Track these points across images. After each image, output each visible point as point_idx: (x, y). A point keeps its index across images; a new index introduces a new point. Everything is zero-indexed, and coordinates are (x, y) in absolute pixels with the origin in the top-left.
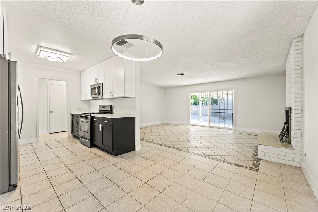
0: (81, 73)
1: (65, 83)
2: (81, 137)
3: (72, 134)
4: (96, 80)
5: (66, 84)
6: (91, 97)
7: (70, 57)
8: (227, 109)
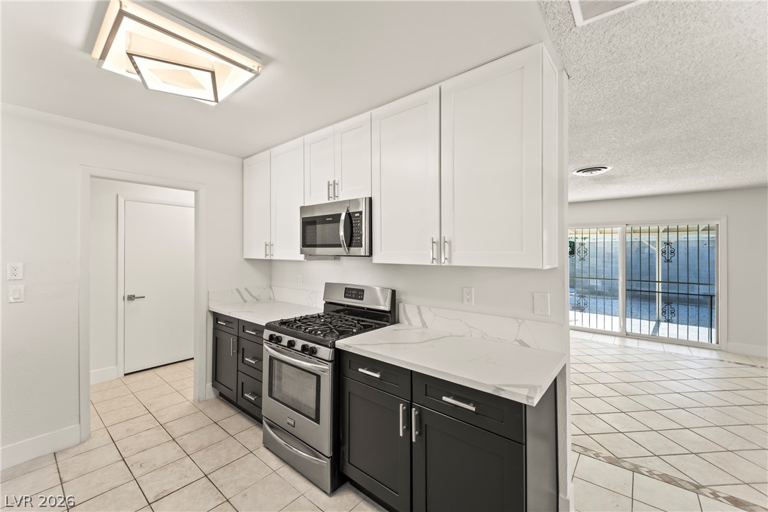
0: (245, 161)
1: (189, 197)
2: (271, 426)
3: (213, 386)
4: (333, 186)
5: (192, 202)
6: (301, 253)
7: (257, 75)
8: (688, 283)
